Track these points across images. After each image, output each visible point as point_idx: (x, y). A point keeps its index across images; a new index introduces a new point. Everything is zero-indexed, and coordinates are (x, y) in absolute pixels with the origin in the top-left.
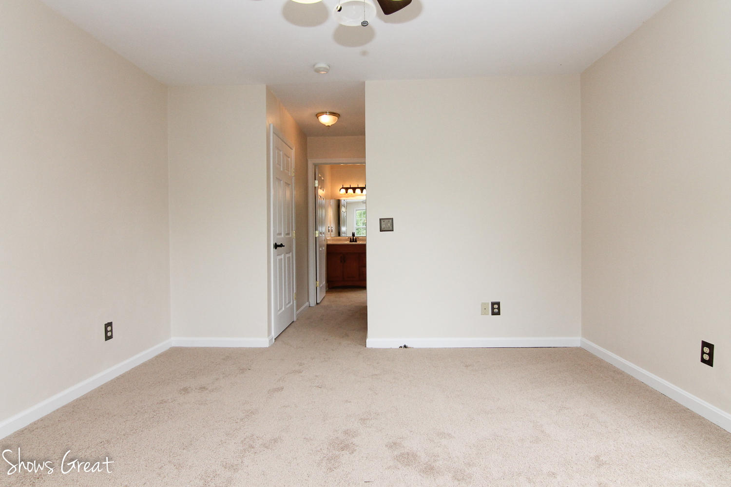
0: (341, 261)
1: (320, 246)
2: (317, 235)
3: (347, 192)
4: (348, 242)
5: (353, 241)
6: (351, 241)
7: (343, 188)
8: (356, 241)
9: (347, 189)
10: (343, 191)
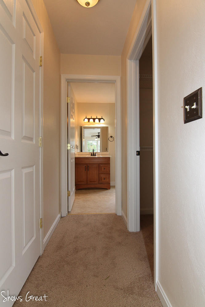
0: (85, 170)
1: (71, 159)
2: (69, 148)
3: (89, 122)
4: (90, 156)
5: (93, 155)
6: (91, 155)
7: (86, 118)
8: (95, 155)
9: (89, 119)
10: (86, 120)
